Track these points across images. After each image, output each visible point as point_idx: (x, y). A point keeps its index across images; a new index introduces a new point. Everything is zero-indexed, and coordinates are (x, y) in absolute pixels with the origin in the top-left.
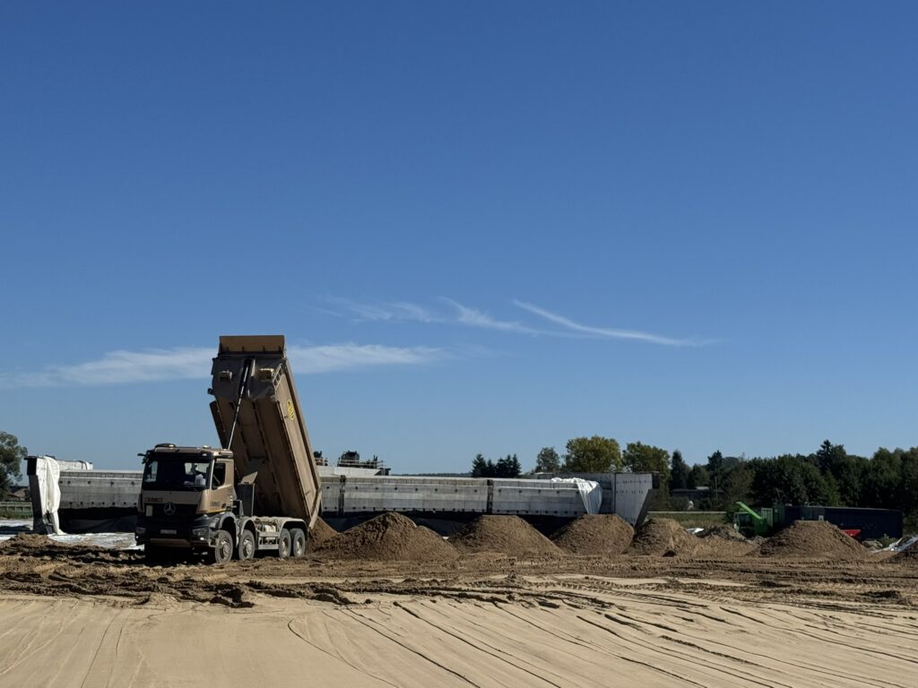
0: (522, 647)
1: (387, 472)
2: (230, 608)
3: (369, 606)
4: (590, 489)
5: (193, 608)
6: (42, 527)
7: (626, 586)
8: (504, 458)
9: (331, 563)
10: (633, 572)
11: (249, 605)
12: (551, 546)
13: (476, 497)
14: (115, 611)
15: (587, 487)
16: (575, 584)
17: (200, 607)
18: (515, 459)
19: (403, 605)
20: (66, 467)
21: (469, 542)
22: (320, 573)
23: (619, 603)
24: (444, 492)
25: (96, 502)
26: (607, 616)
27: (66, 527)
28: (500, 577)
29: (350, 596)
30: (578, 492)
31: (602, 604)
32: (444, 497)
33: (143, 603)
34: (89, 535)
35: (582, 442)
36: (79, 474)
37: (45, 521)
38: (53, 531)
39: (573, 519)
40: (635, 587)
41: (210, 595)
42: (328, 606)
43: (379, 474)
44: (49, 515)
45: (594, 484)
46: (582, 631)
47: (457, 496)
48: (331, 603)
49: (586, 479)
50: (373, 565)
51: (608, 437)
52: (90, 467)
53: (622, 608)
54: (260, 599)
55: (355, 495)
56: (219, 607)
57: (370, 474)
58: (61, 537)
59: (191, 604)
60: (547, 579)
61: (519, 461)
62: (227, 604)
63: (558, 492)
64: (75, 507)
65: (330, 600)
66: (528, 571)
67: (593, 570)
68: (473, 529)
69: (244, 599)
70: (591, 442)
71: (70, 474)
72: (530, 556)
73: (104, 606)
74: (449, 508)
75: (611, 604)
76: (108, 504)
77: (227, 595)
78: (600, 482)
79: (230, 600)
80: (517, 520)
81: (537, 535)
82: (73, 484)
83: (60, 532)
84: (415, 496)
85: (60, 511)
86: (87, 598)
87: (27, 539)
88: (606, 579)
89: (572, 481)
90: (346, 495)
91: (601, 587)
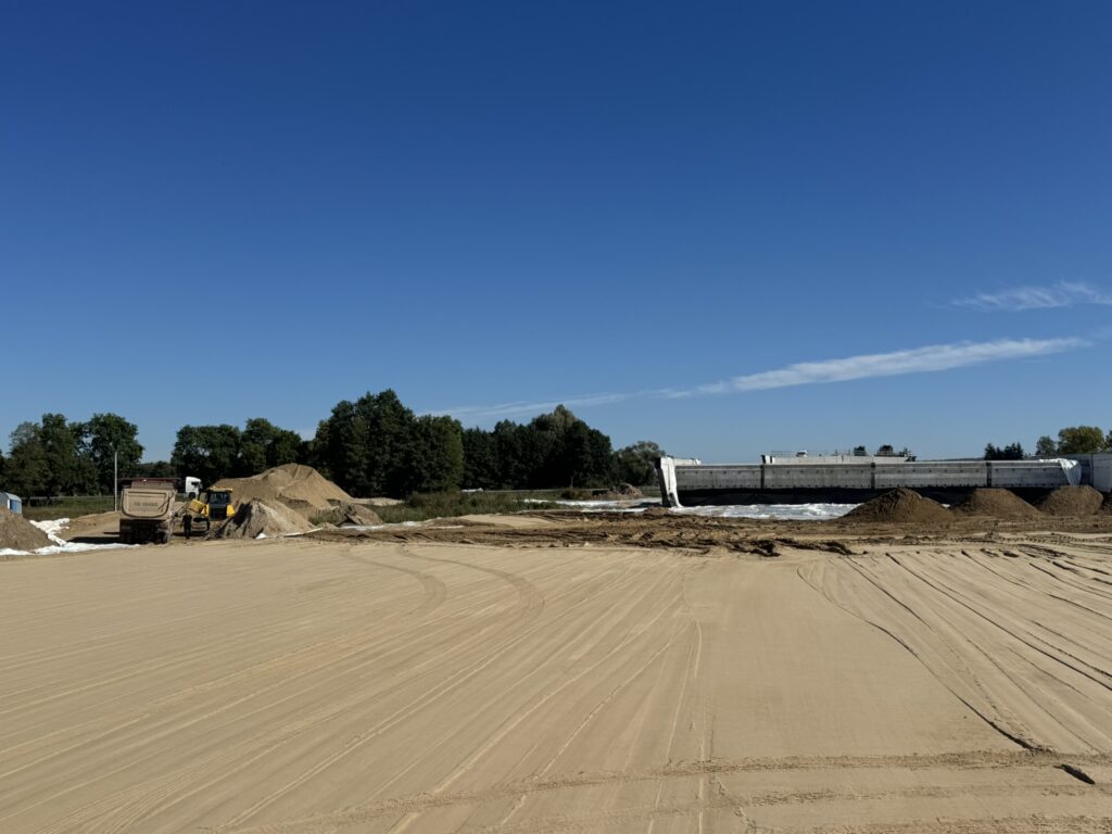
0: (970, 587)
1: (914, 459)
2: (763, 558)
3: (865, 556)
4: (1071, 466)
5: (738, 557)
6: (667, 503)
7: (1084, 540)
8: (1010, 445)
9: (854, 524)
10: (1095, 529)
11: (777, 555)
12: (1033, 510)
13: (978, 475)
14: (685, 558)
15: (1068, 464)
16: (1042, 539)
17: (743, 555)
18: (1019, 446)
19: (892, 555)
20: (680, 463)
21: (966, 508)
22: (844, 532)
23: (1069, 553)
24: (952, 472)
25: (701, 485)
26: (1054, 563)
27: (684, 503)
28: (982, 534)
29: (853, 548)
30: (1061, 469)
31: (1055, 554)
32: (952, 476)
33: (705, 553)
34: (698, 507)
35: (1071, 431)
36: (689, 467)
37: (669, 499)
38: (675, 505)
39: (1053, 489)
40: (1091, 541)
41: (752, 548)
42: (834, 556)
43: (908, 460)
44: (671, 495)
45: (1075, 463)
46: (1028, 575)
47: (963, 475)
48: (838, 554)
49: (1068, 459)
50: (885, 526)
51: (1093, 426)
52: (698, 463)
53: (1071, 557)
54: (786, 551)
55: (882, 476)
56: (756, 556)
57: (902, 460)
58: (679, 509)
59: (738, 554)
60: (1020, 535)
61: (1022, 447)
62: (761, 554)
63: (1045, 469)
64: (688, 489)
65: (838, 551)
66: (1005, 529)
67: (1062, 528)
68: (969, 499)
69: (774, 550)
70: (1079, 431)
71: (684, 467)
72: (1012, 518)
73: (680, 555)
74: (956, 484)
75: (1063, 554)
76: (710, 487)
77: (764, 548)
78: (1080, 461)
79: (765, 551)
80: (1004, 492)
81: (1020, 502)
82: (687, 474)
83: (679, 505)
84: (929, 476)
85: (679, 492)
86: (671, 549)
87: (655, 511)
88: (1069, 534)
89: (1056, 461)
90: (876, 476)
91: (1061, 541)
